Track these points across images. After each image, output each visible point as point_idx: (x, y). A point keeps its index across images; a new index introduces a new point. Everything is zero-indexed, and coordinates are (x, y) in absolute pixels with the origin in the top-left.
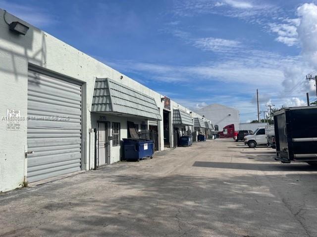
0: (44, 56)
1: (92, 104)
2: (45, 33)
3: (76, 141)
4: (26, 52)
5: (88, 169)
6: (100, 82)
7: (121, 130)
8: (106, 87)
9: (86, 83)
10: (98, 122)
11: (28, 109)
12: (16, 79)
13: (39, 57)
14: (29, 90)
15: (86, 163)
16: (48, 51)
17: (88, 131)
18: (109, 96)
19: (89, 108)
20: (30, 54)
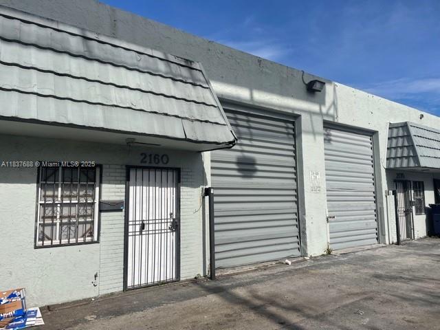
0: (336, 109)
1: (387, 159)
2: (336, 83)
3: (370, 206)
4: (321, 109)
5: (387, 242)
6: (396, 128)
7: (425, 192)
8: (406, 134)
9: (378, 132)
10: (395, 181)
11: (326, 170)
12: (315, 139)
13: (332, 112)
14: (325, 149)
15: (385, 235)
16: (339, 103)
17: (384, 194)
18: (413, 146)
19: (384, 164)
20: (324, 110)
